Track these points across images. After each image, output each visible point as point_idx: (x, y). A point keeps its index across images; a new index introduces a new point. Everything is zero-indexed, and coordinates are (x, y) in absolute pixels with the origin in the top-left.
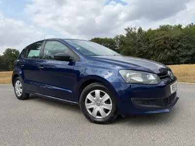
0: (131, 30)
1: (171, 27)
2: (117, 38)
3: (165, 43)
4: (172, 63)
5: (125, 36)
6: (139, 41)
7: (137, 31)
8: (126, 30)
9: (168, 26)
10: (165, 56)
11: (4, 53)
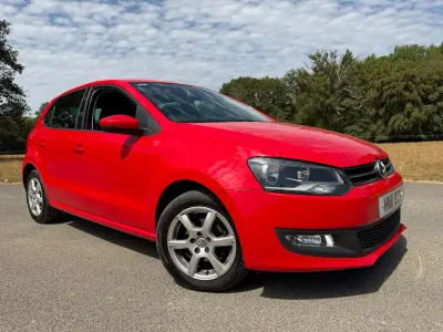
0: (325, 59)
1: (421, 50)
2: (291, 77)
3: (407, 88)
4: (423, 136)
5: (311, 72)
6: (344, 84)
7: (339, 60)
8: (313, 58)
9: (415, 46)
10: (406, 120)
11: (37, 113)
